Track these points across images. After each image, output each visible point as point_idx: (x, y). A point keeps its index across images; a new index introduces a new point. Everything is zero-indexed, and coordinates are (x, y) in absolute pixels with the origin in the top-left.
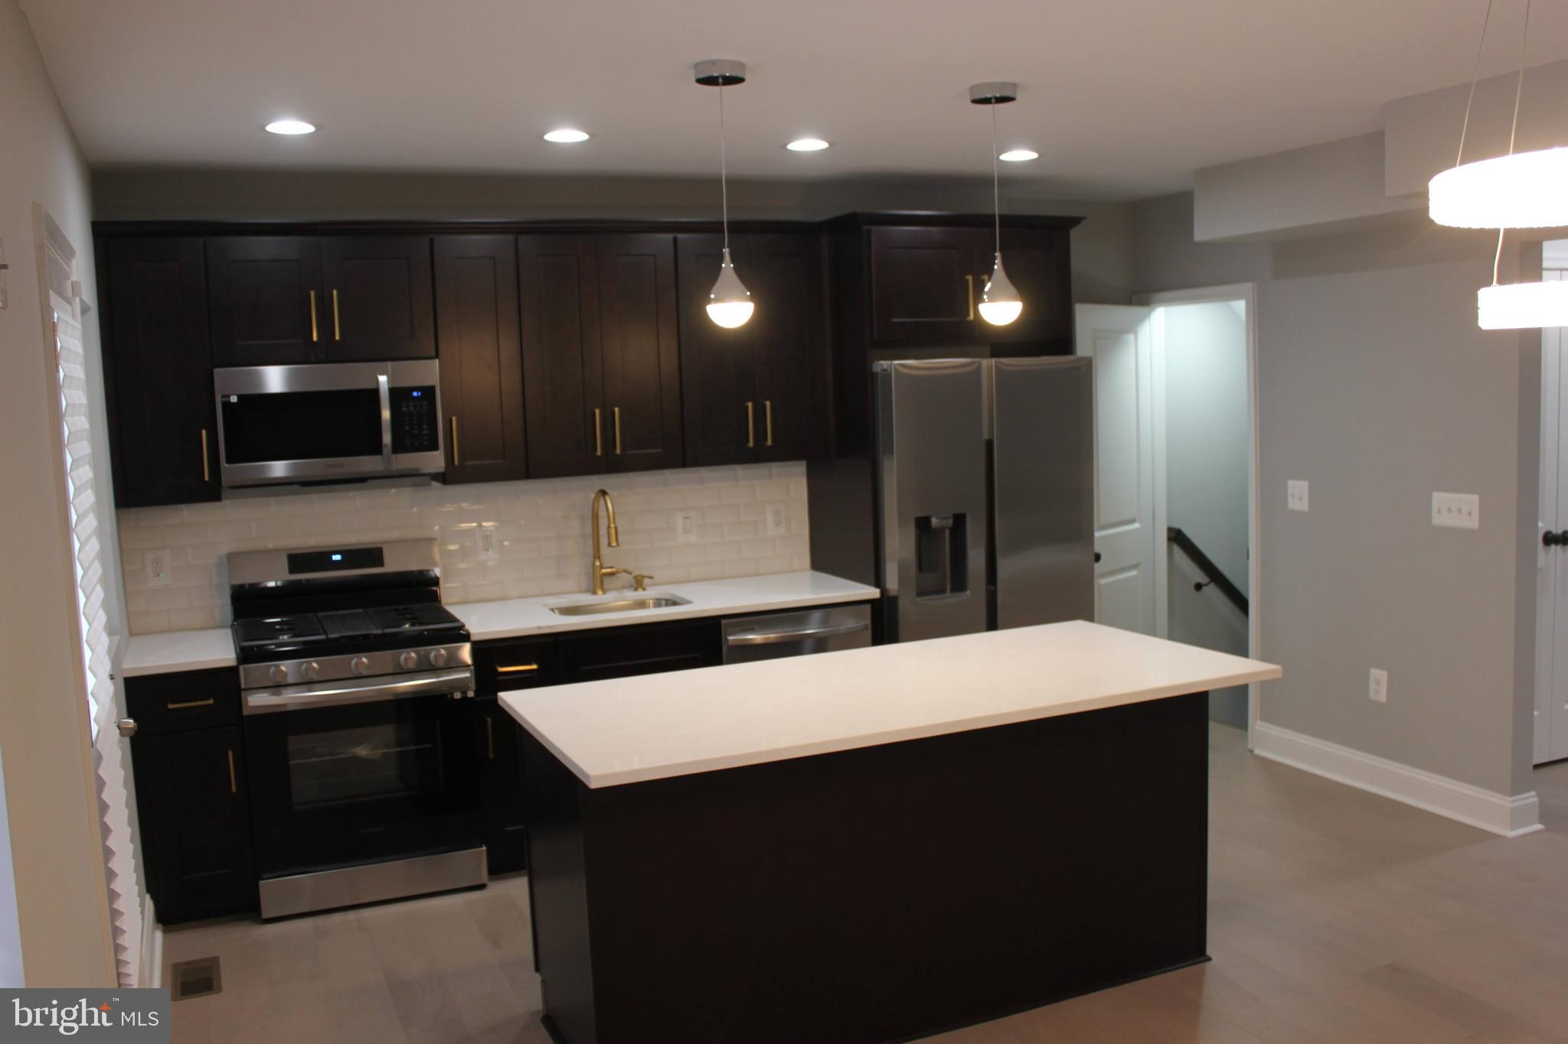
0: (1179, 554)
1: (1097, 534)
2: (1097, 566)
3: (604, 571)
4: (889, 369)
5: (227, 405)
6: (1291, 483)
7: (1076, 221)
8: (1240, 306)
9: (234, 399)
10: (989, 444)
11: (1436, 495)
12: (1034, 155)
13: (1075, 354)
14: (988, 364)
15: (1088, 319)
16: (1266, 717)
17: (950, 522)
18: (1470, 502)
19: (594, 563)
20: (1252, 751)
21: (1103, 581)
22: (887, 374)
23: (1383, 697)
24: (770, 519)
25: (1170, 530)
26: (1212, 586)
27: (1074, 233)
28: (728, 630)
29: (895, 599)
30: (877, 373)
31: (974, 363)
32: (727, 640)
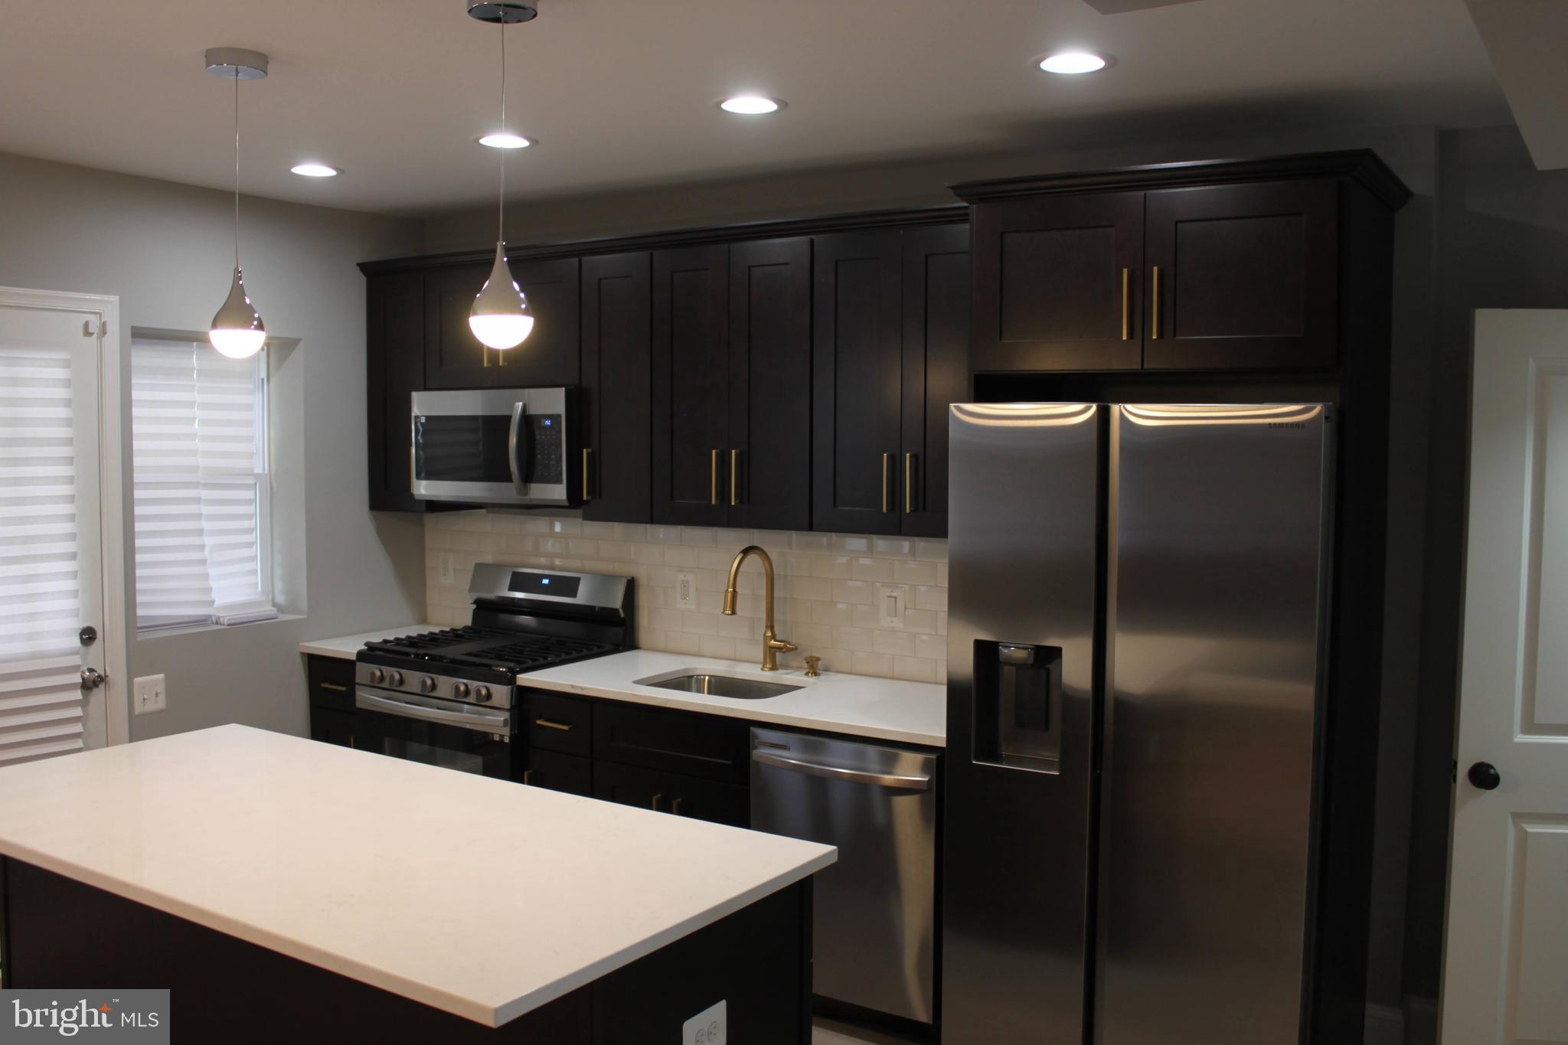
3: (775, 643)
5: (418, 425)
9: (426, 418)
19: (764, 634)
28: (757, 741)
31: (1088, 408)
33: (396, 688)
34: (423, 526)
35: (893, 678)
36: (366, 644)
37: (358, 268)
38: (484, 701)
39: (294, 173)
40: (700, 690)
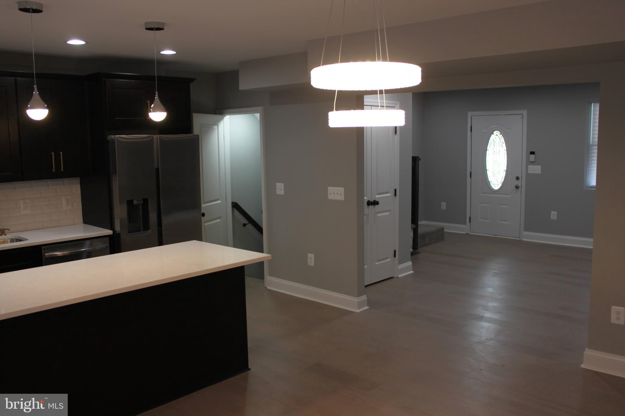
0: (237, 212)
1: (203, 206)
2: (203, 218)
4: (114, 139)
6: (277, 184)
7: (192, 80)
8: (258, 115)
10: (157, 170)
11: (329, 188)
12: (174, 53)
13: (193, 133)
14: (156, 137)
15: (198, 119)
16: (271, 274)
17: (142, 202)
18: (341, 190)
20: (266, 288)
21: (206, 224)
22: (113, 141)
23: (313, 264)
24: (64, 203)
25: (233, 203)
26: (250, 224)
27: (192, 85)
28: (45, 251)
29: (119, 234)
30: (109, 140)
31: (150, 136)
32: (45, 255)
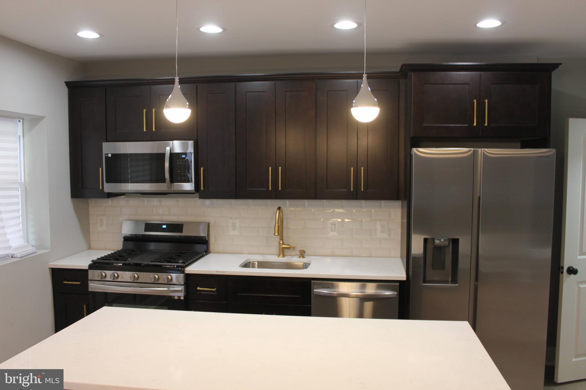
3: (284, 246)
5: (107, 158)
7: (556, 66)
9: (110, 155)
17: (449, 243)
19: (279, 242)
24: (378, 227)
27: (555, 72)
28: (315, 286)
30: (412, 155)
31: (470, 151)
32: (313, 291)
33: (103, 280)
34: (88, 204)
35: (352, 256)
36: (92, 261)
37: (65, 84)
38: (169, 283)
39: (78, 36)
40: (253, 267)
